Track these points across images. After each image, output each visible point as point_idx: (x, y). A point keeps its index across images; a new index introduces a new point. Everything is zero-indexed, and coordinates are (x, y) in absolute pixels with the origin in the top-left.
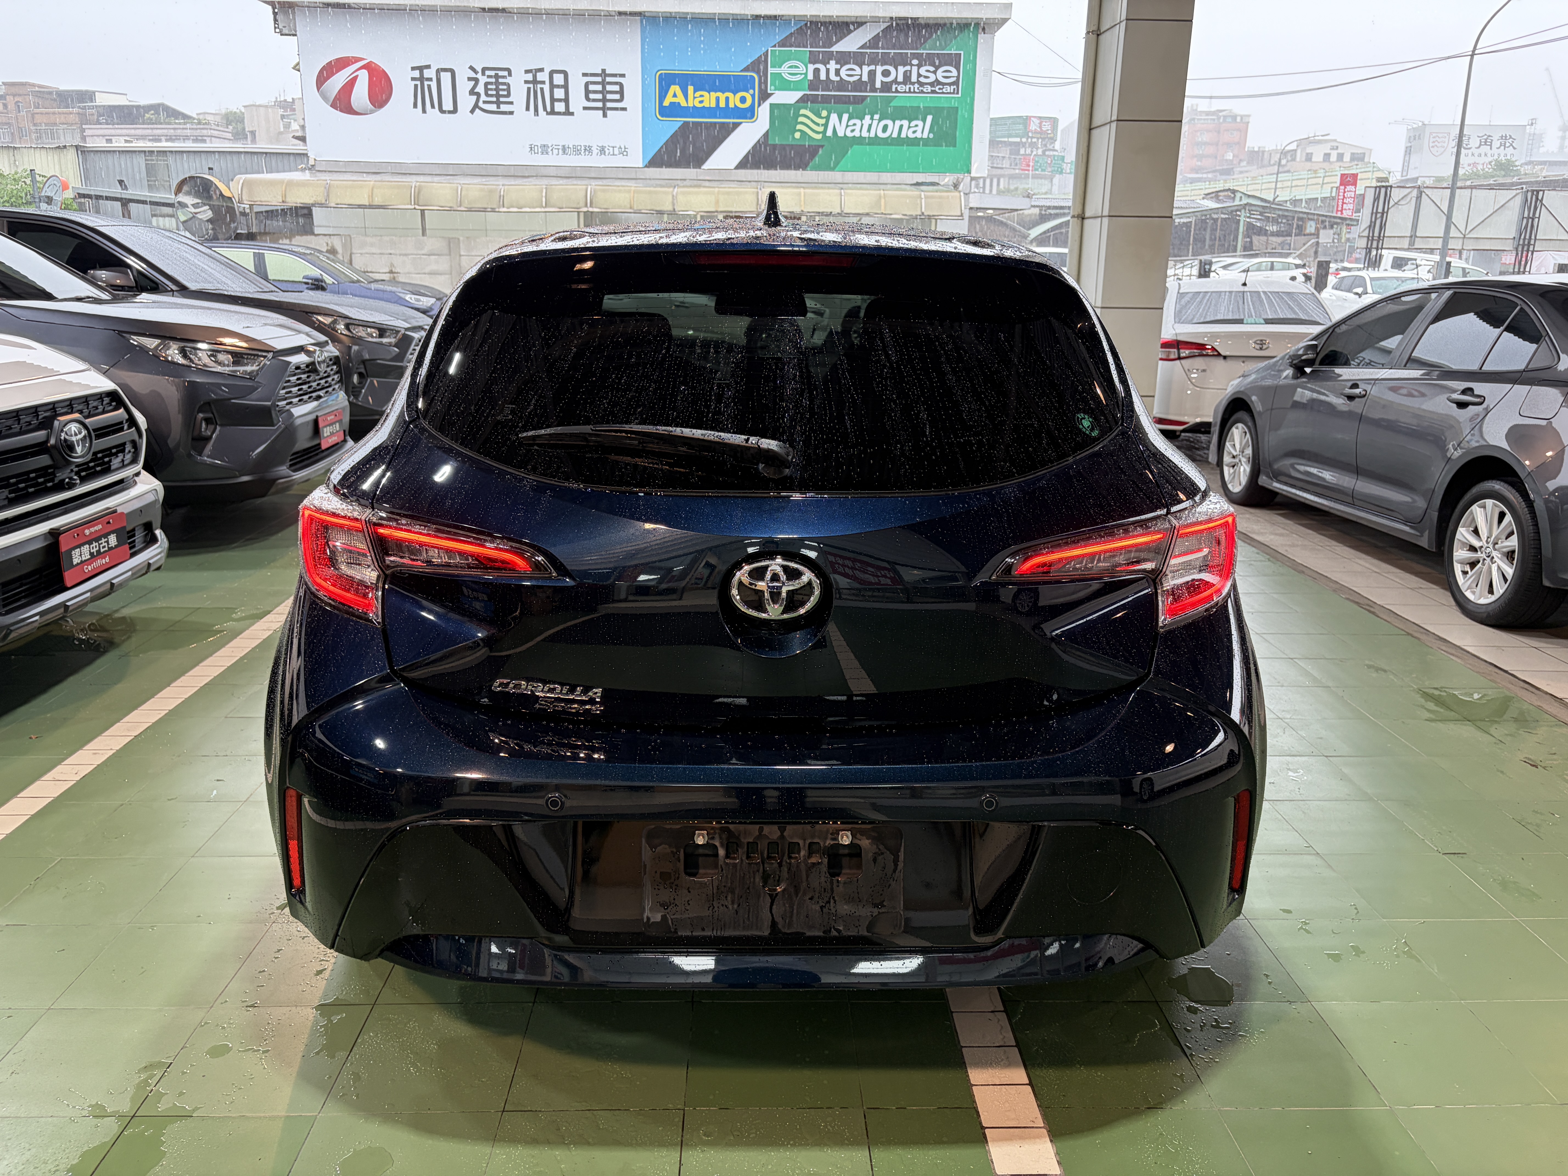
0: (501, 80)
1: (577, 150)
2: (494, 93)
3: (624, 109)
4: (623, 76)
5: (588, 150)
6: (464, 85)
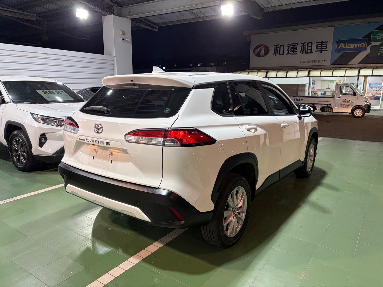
0: (295, 46)
1: (312, 62)
2: (293, 49)
3: (327, 50)
4: (327, 42)
5: (315, 61)
6: (286, 48)
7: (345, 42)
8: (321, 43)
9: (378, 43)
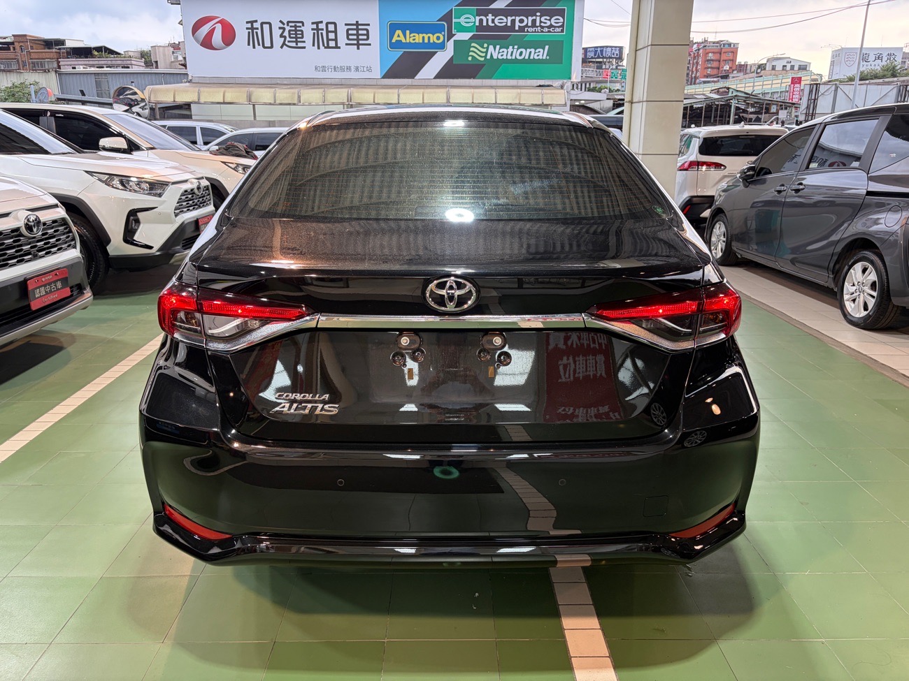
0: (298, 29)
1: (342, 69)
2: (294, 36)
3: (370, 45)
4: (369, 25)
5: (349, 68)
6: (277, 32)
7: (404, 27)
8: (355, 27)
9: (465, 36)
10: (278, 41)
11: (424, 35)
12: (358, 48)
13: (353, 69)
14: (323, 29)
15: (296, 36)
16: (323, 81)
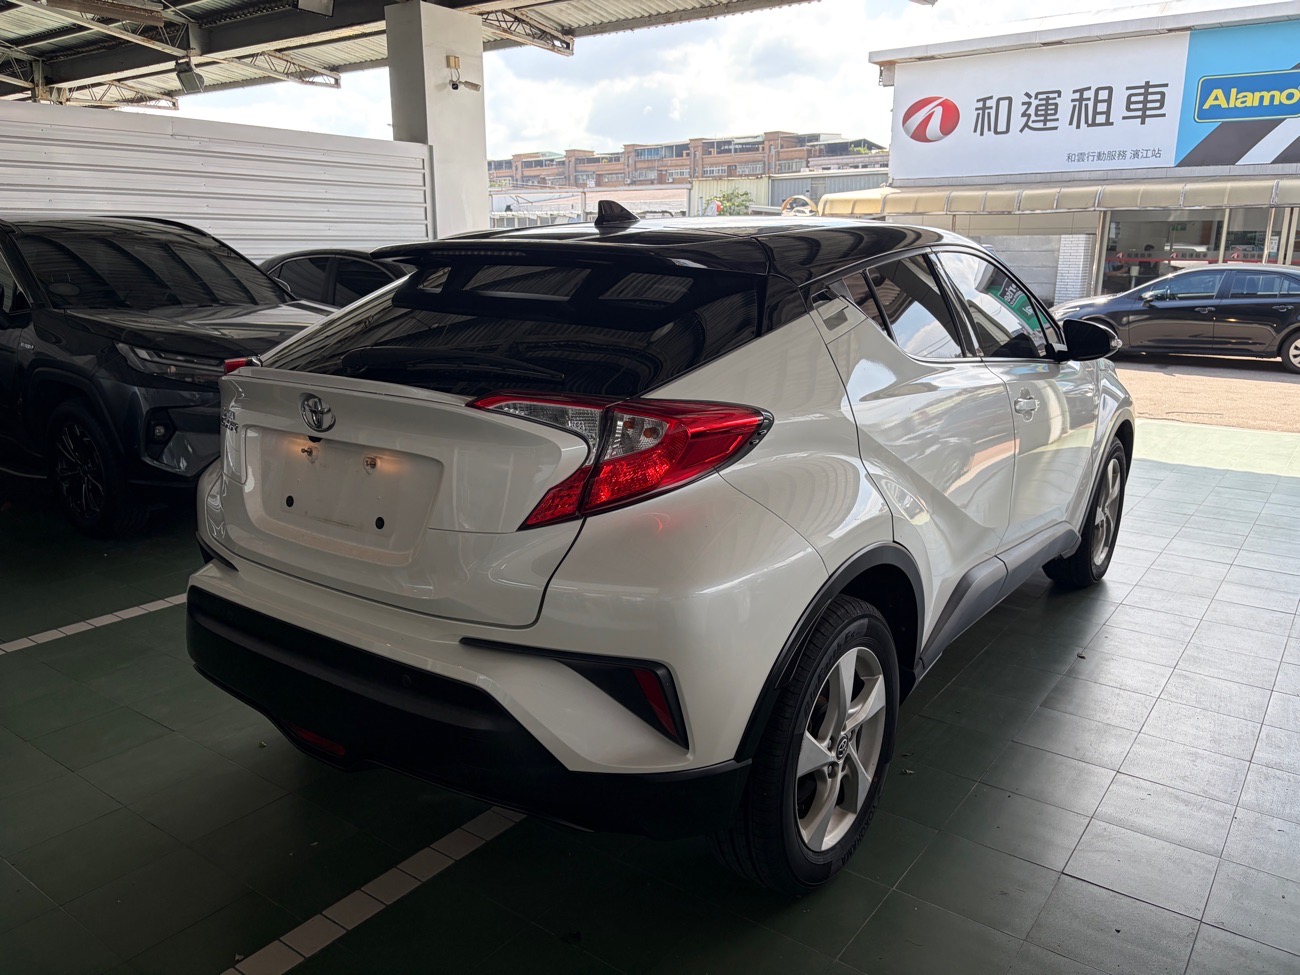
0: (1050, 102)
1: (1111, 156)
2: (1043, 112)
3: (1164, 115)
4: (1166, 85)
5: (1122, 154)
6: (1018, 109)
7: (1226, 84)
8: (1142, 91)
10: (1018, 121)
11: (1264, 93)
12: (1143, 123)
13: (1128, 155)
14: (1089, 99)
15: (1046, 112)
16: (1077, 176)
